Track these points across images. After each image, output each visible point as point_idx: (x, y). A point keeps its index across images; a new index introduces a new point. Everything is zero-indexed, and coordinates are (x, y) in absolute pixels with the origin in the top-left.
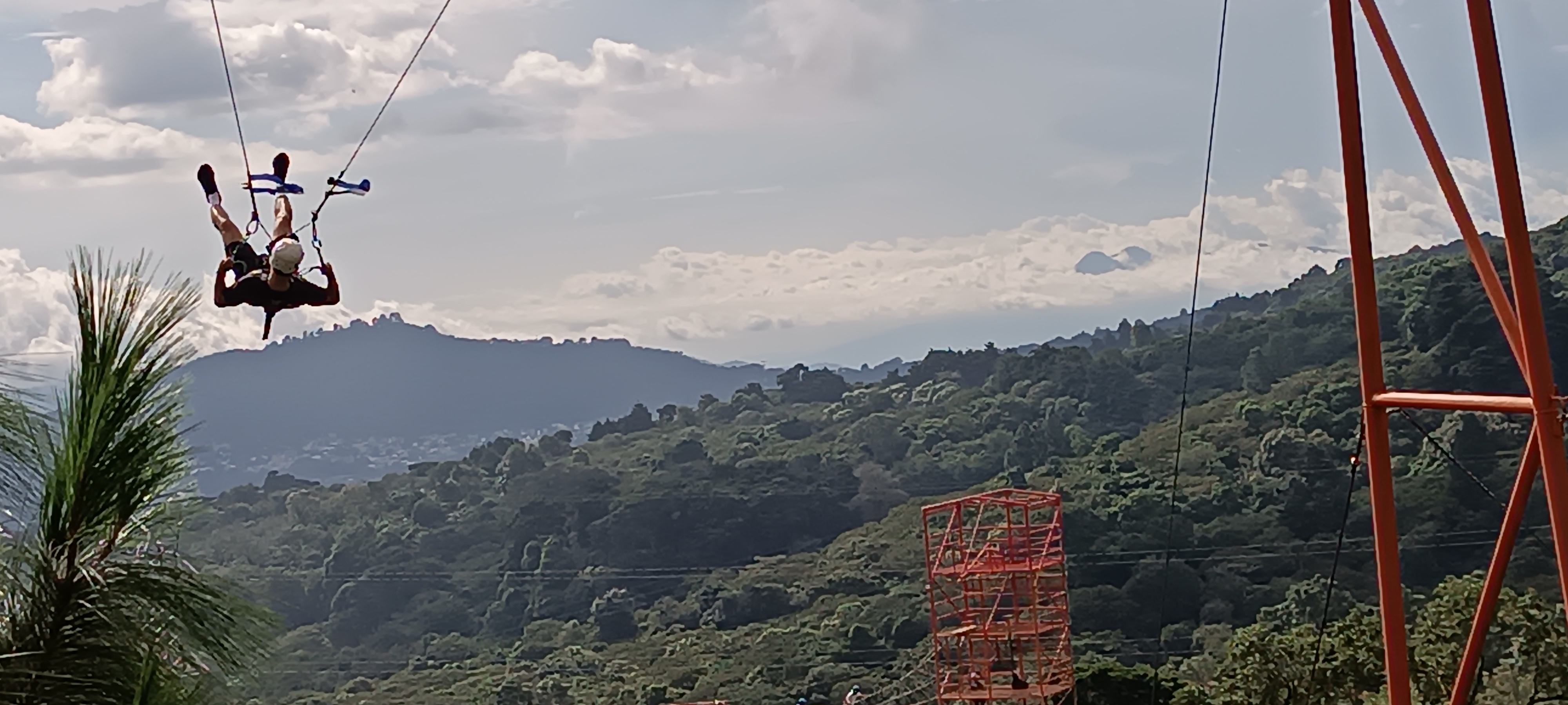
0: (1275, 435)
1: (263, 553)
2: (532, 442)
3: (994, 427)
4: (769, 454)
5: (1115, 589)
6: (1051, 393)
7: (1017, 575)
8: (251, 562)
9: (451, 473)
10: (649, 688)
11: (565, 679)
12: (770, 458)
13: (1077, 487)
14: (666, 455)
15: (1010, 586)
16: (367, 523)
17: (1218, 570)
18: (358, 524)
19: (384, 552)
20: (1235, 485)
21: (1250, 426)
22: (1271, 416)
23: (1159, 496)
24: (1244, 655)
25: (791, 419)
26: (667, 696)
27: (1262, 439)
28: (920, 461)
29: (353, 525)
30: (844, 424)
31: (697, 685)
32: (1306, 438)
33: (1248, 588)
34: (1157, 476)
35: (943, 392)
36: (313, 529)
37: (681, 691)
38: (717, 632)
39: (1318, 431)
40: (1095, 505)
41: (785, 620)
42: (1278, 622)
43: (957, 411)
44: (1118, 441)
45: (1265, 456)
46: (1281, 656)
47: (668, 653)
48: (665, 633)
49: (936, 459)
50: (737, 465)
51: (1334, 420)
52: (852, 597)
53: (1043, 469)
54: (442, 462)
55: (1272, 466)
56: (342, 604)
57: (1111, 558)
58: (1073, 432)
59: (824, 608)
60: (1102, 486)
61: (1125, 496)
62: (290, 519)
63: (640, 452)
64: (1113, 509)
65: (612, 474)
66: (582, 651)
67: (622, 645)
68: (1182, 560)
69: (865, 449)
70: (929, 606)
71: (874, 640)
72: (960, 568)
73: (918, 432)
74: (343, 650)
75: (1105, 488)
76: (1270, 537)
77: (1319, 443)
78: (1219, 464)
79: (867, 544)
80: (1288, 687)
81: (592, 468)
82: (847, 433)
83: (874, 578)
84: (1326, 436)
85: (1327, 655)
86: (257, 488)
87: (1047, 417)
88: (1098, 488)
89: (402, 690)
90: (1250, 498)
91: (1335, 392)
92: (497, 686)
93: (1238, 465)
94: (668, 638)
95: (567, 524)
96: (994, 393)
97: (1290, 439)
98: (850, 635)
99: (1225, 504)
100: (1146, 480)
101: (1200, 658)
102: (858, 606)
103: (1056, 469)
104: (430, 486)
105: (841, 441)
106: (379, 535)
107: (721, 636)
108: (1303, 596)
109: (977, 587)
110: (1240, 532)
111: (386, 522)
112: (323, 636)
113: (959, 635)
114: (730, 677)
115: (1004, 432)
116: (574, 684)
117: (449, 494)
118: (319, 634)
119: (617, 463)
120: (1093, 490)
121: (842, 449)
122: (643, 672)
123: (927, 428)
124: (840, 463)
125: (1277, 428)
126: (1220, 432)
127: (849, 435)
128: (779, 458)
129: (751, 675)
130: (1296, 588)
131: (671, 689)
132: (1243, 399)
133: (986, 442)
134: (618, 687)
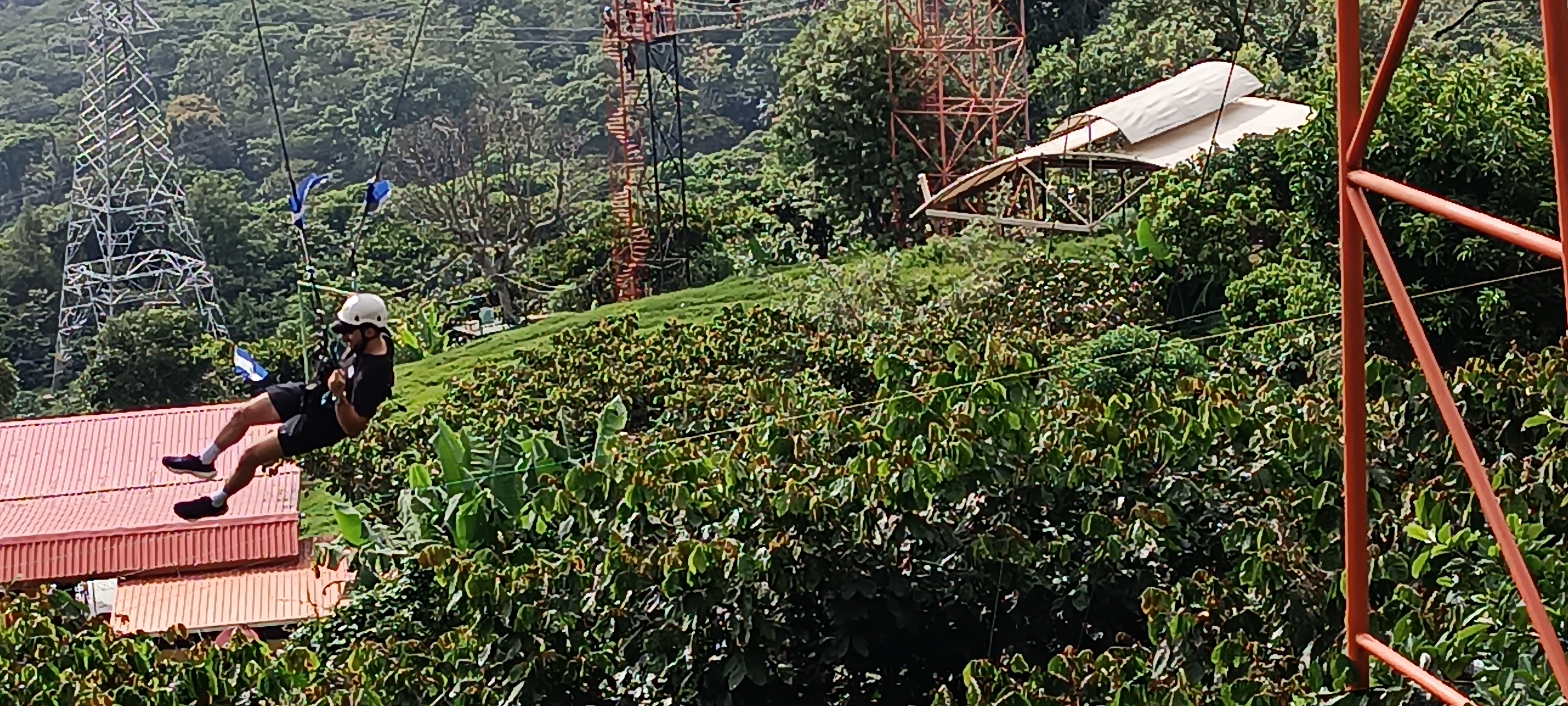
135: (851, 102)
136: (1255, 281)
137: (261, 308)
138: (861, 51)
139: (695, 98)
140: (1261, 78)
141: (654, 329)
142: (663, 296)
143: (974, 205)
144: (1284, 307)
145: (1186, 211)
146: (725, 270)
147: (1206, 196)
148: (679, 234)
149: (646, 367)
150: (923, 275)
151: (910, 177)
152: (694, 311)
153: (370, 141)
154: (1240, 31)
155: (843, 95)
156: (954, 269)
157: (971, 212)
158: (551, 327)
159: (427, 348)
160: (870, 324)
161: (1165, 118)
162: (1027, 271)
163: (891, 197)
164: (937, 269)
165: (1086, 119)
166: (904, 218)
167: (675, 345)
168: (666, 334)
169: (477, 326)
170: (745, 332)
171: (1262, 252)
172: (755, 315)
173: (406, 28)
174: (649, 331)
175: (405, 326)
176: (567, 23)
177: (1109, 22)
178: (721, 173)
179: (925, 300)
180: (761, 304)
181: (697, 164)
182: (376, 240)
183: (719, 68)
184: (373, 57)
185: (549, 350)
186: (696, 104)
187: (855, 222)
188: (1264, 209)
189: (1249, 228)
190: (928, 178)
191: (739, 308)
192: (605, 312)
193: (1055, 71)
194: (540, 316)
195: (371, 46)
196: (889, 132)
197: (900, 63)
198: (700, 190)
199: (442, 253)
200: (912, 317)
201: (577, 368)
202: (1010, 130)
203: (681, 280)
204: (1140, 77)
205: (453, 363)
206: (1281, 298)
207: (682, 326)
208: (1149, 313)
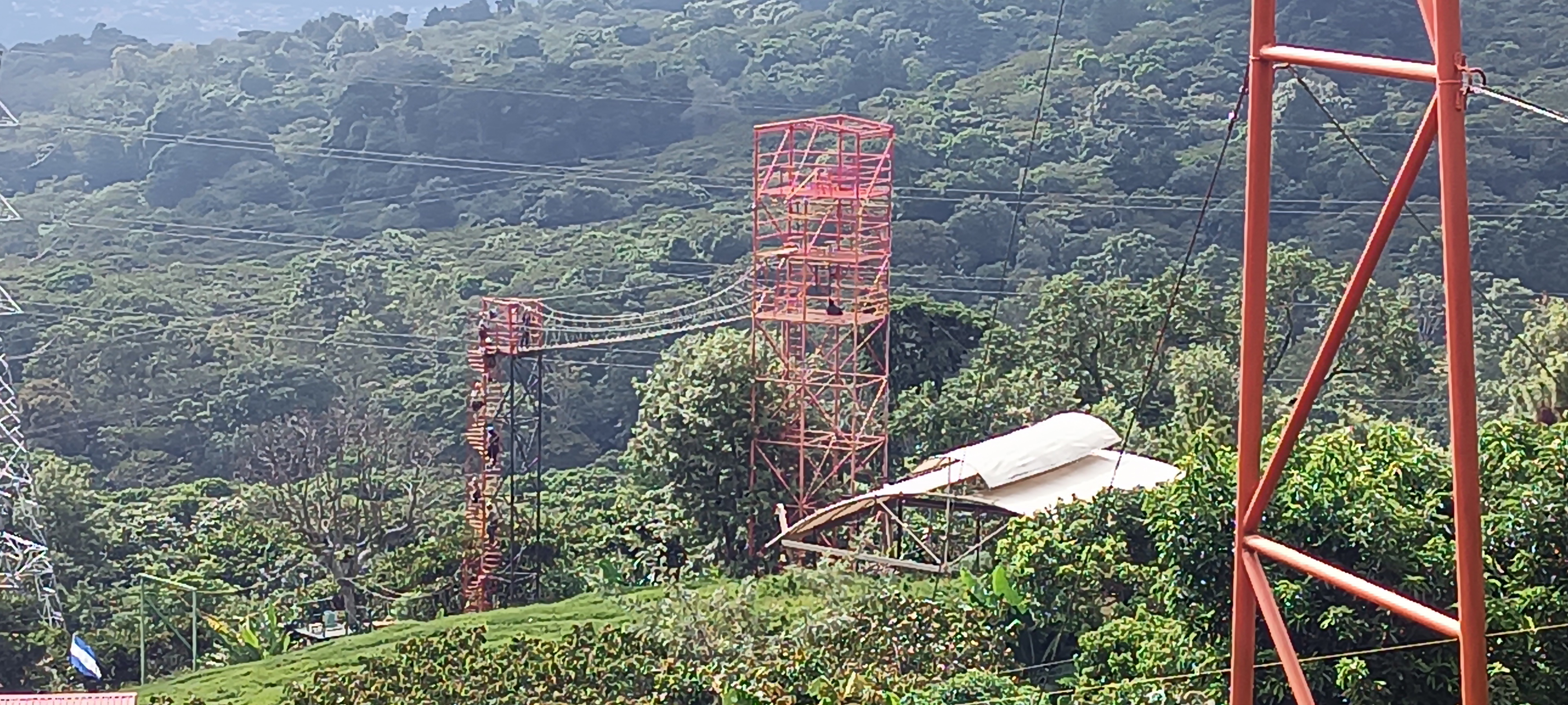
0: (1108, 87)
1: (85, 105)
2: (367, 21)
3: (833, 53)
4: (605, 57)
5: (936, 225)
6: (893, 24)
7: (843, 202)
8: (71, 113)
9: (283, 44)
10: (464, 279)
11: (380, 261)
12: (605, 61)
13: (908, 121)
14: (501, 50)
15: (835, 212)
16: (193, 86)
17: (1040, 215)
18: (183, 86)
19: (208, 116)
20: (1065, 133)
21: (1085, 75)
22: (1108, 69)
23: (989, 137)
24: (1059, 301)
25: (631, 24)
26: (482, 288)
27: (1096, 89)
28: (756, 80)
29: (178, 86)
30: (684, 34)
31: (512, 280)
32: (1139, 92)
33: (1066, 236)
34: (989, 116)
35: (785, 13)
36: (135, 85)
37: (497, 285)
38: (537, 231)
39: (1152, 87)
40: (924, 140)
41: (606, 225)
42: (1092, 272)
43: (798, 33)
44: (955, 78)
45: (1097, 107)
46: (1093, 305)
47: (487, 245)
48: (484, 225)
49: (773, 79)
50: (572, 66)
51: (1170, 77)
52: (676, 208)
53: (878, 100)
54: (273, 32)
55: (1102, 119)
56: (159, 166)
57: (936, 194)
58: (911, 65)
59: (646, 217)
60: (934, 121)
61: (955, 134)
62: (115, 74)
63: (475, 42)
64: (941, 146)
65: (444, 62)
66: (400, 236)
67: (440, 234)
68: (1004, 203)
69: (702, 62)
70: (752, 224)
71: (693, 253)
72: (787, 191)
73: (757, 51)
74: (158, 211)
75: (936, 124)
76: (1093, 188)
77: (1152, 99)
78: (1051, 110)
79: (695, 157)
80: (1098, 337)
81: (424, 53)
82: (686, 44)
83: (699, 192)
84: (1160, 93)
85: (1140, 308)
86: (84, 40)
87: (886, 47)
88: (930, 123)
89: (216, 256)
90: (1078, 148)
91: (1173, 50)
92: (313, 261)
93: (1070, 113)
94: (488, 231)
95: (395, 108)
96: (836, 19)
97: (1124, 92)
98: (670, 245)
99: (1053, 151)
100: (979, 119)
101: (1012, 300)
102: (681, 219)
103: (891, 100)
104: (259, 55)
105: (679, 52)
106: (204, 99)
107: (540, 235)
108: (1120, 249)
109: (802, 210)
110: (1064, 180)
111: (212, 87)
112: (140, 195)
113: (780, 257)
114: (548, 276)
115: (843, 58)
116: (390, 267)
117: (277, 64)
118: (135, 193)
119: (451, 51)
120: (923, 125)
121: (679, 60)
122: (460, 262)
123: (766, 48)
124: (674, 73)
125: (1112, 80)
126: (1055, 79)
127: (688, 46)
128: (615, 63)
129: (567, 276)
130: (1114, 239)
131: (485, 281)
132: (1082, 48)
133: (825, 67)
134: (434, 274)
135: (711, 428)
136: (1110, 633)
137: (101, 598)
138: (725, 379)
139: (554, 413)
140: (1119, 432)
141: (501, 642)
142: (511, 610)
143: (829, 538)
144: (1136, 661)
145: (1043, 559)
146: (574, 588)
147: (1062, 546)
148: (531, 549)
149: (492, 681)
150: (778, 606)
151: (766, 505)
152: (541, 627)
153: (223, 436)
154: (1099, 384)
155: (705, 420)
156: (808, 601)
157: (826, 545)
158: (396, 634)
159: (268, 649)
160: (720, 651)
161: (1024, 465)
162: (880, 608)
163: (746, 525)
164: (791, 601)
165: (946, 461)
166: (758, 547)
167: (523, 660)
168: (514, 648)
169: (320, 629)
170: (594, 652)
171: (1115, 605)
172: (605, 636)
173: (268, 327)
174: (494, 644)
175: (247, 624)
176: (430, 332)
177: (970, 367)
178: (574, 490)
179: (777, 630)
180: (614, 625)
181: (551, 480)
182: (221, 536)
183: (578, 386)
184: (232, 352)
185: (393, 658)
186: (553, 420)
187: (709, 547)
188: (1118, 562)
189: (1102, 580)
190: (785, 508)
191: (590, 627)
192: (452, 622)
193: (915, 411)
194: (384, 623)
195: (231, 342)
196: (749, 460)
197: (763, 393)
198: (553, 505)
199: (288, 552)
200: (764, 647)
201: (421, 678)
202: (868, 466)
203: (529, 595)
204: (1001, 423)
205: (294, 665)
206: (1133, 652)
207: (530, 641)
208: (1000, 658)
